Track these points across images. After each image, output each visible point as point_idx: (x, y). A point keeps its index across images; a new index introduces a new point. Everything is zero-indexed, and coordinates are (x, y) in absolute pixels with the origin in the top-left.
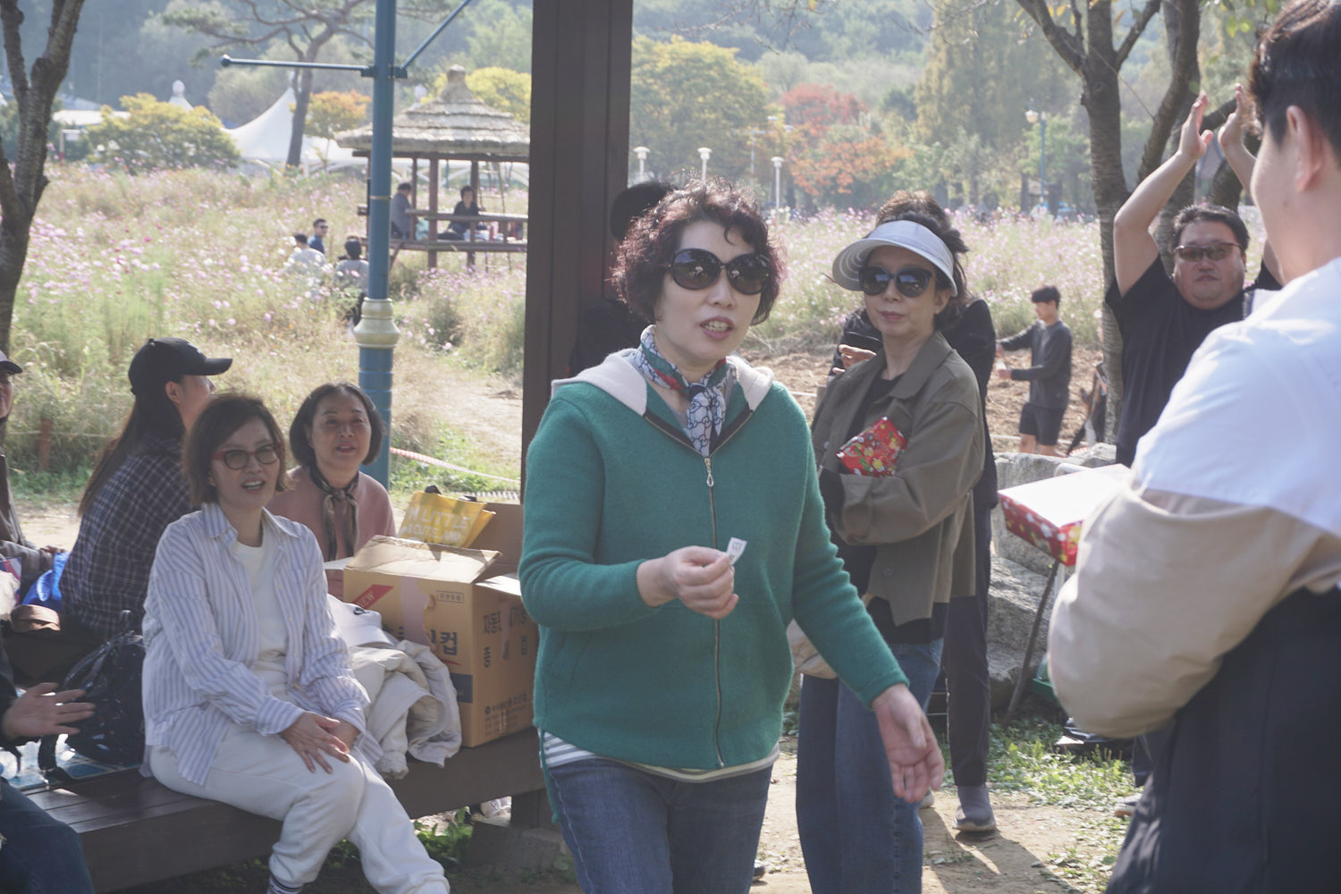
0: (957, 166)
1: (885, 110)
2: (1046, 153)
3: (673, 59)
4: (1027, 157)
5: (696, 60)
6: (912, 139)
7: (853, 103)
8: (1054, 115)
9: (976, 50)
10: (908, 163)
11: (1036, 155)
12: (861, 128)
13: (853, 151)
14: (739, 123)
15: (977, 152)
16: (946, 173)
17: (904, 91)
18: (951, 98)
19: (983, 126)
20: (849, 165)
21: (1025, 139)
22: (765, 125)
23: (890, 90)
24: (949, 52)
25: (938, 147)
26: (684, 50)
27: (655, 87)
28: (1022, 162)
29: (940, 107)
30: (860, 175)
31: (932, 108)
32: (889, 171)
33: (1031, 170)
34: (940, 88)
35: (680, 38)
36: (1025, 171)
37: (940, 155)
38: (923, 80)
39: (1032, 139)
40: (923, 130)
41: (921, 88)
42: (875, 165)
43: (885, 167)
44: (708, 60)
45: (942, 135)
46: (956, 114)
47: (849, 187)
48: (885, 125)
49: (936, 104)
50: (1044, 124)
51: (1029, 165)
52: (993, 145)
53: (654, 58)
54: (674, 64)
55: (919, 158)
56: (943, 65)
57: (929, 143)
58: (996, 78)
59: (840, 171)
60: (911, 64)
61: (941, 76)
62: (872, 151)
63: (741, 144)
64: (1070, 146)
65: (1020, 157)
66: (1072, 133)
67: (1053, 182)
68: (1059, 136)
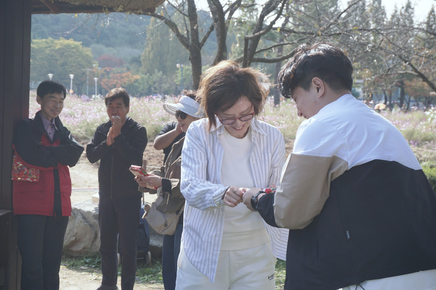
0: (155, 81)
1: (131, 63)
2: (183, 78)
3: (61, 45)
4: (177, 79)
5: (68, 46)
6: (140, 73)
7: (121, 61)
8: (186, 65)
9: (161, 44)
10: (139, 81)
11: (180, 78)
12: (123, 69)
13: (121, 76)
14: (83, 67)
15: (161, 77)
16: (151, 84)
17: (137, 57)
18: (153, 60)
19: (163, 69)
20: (119, 81)
21: (176, 73)
22: (92, 67)
23: (133, 57)
24: (152, 45)
25: (148, 75)
26: (65, 43)
27: (55, 54)
31: (146, 63)
32: (133, 83)
34: (149, 56)
35: (63, 38)
37: (149, 78)
38: (143, 54)
39: (179, 73)
40: (144, 70)
41: (143, 56)
42: (129, 81)
44: (73, 46)
45: (150, 72)
46: (154, 65)
48: (131, 68)
49: (148, 62)
50: (182, 68)
51: (177, 82)
52: (166, 75)
53: (54, 45)
54: (61, 47)
55: (143, 79)
56: (150, 49)
57: (146, 74)
60: (140, 48)
61: (149, 53)
62: (127, 76)
63: (84, 73)
65: (175, 79)
68: (188, 72)
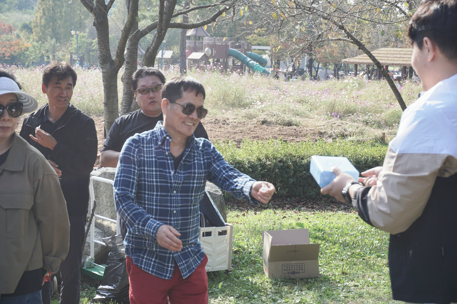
0: (47, 49)
1: (21, 30)
2: (79, 45)
4: (72, 47)
6: (31, 40)
7: (10, 27)
8: (81, 32)
9: (53, 9)
10: (30, 49)
11: (75, 46)
12: (12, 36)
13: (10, 44)
15: (54, 45)
16: (44, 52)
17: (28, 23)
18: (45, 26)
19: (56, 36)
20: (9, 49)
21: (71, 41)
23: (23, 23)
24: (43, 10)
25: (40, 43)
28: (70, 48)
29: (41, 29)
30: (13, 53)
31: (38, 29)
32: (23, 51)
33: (73, 51)
34: (41, 23)
36: (71, 51)
37: (41, 46)
38: (35, 20)
39: (73, 40)
40: (35, 37)
41: (34, 22)
42: (19, 49)
43: (22, 50)
45: (42, 39)
46: (47, 31)
47: (9, 57)
48: (21, 35)
49: (39, 28)
50: (77, 35)
51: (72, 49)
52: (60, 42)
55: (34, 47)
56: (41, 14)
57: (37, 42)
58: (61, 19)
59: (6, 51)
60: (30, 14)
61: (41, 18)
62: (18, 44)
64: (87, 43)
65: (69, 47)
66: (87, 39)
67: (81, 55)
68: (83, 40)
